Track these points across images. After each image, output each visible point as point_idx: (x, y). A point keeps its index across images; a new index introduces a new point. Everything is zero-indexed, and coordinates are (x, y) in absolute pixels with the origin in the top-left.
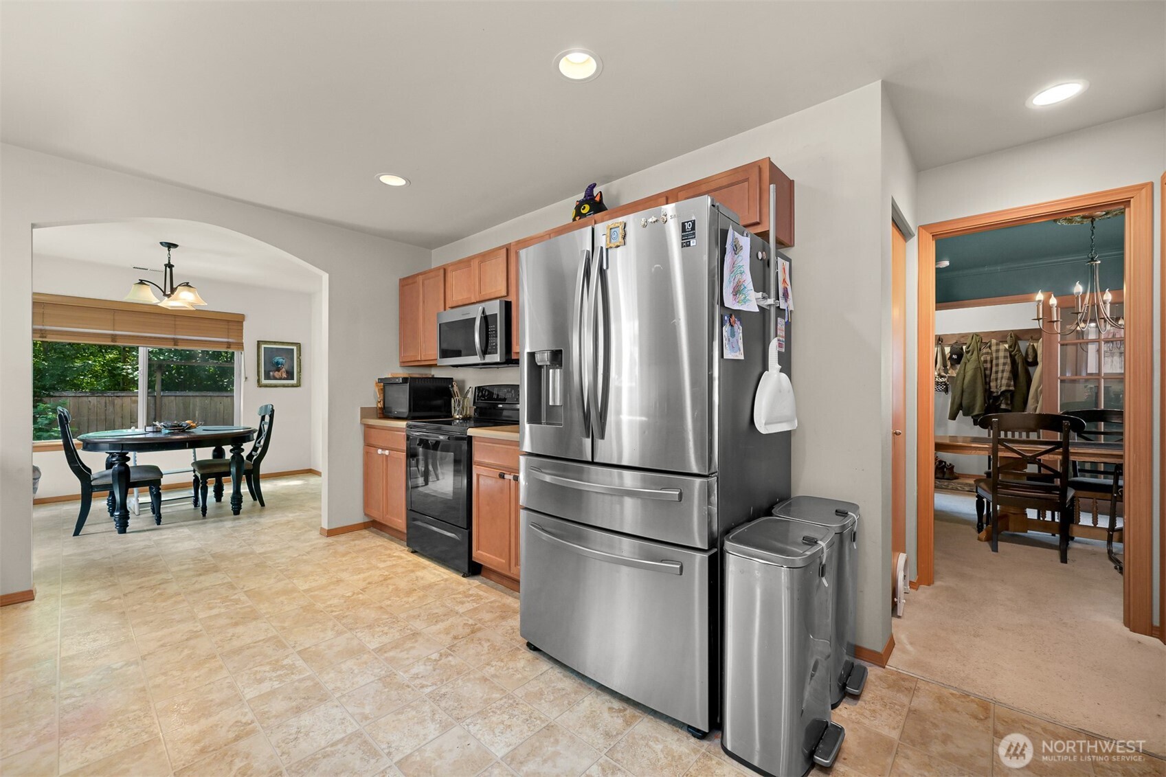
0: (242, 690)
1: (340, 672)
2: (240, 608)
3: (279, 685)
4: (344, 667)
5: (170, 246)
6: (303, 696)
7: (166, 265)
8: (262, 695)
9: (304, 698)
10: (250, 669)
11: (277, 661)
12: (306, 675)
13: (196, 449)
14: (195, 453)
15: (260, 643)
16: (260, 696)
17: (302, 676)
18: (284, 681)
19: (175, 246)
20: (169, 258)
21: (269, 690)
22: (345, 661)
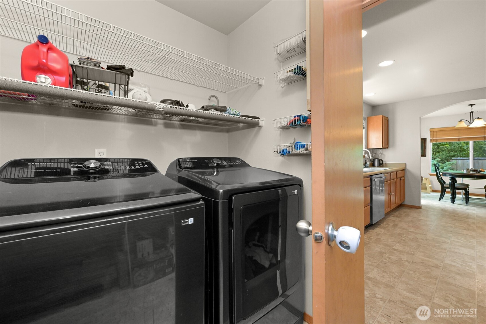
5: (472, 105)
19: (474, 104)
20: (472, 109)
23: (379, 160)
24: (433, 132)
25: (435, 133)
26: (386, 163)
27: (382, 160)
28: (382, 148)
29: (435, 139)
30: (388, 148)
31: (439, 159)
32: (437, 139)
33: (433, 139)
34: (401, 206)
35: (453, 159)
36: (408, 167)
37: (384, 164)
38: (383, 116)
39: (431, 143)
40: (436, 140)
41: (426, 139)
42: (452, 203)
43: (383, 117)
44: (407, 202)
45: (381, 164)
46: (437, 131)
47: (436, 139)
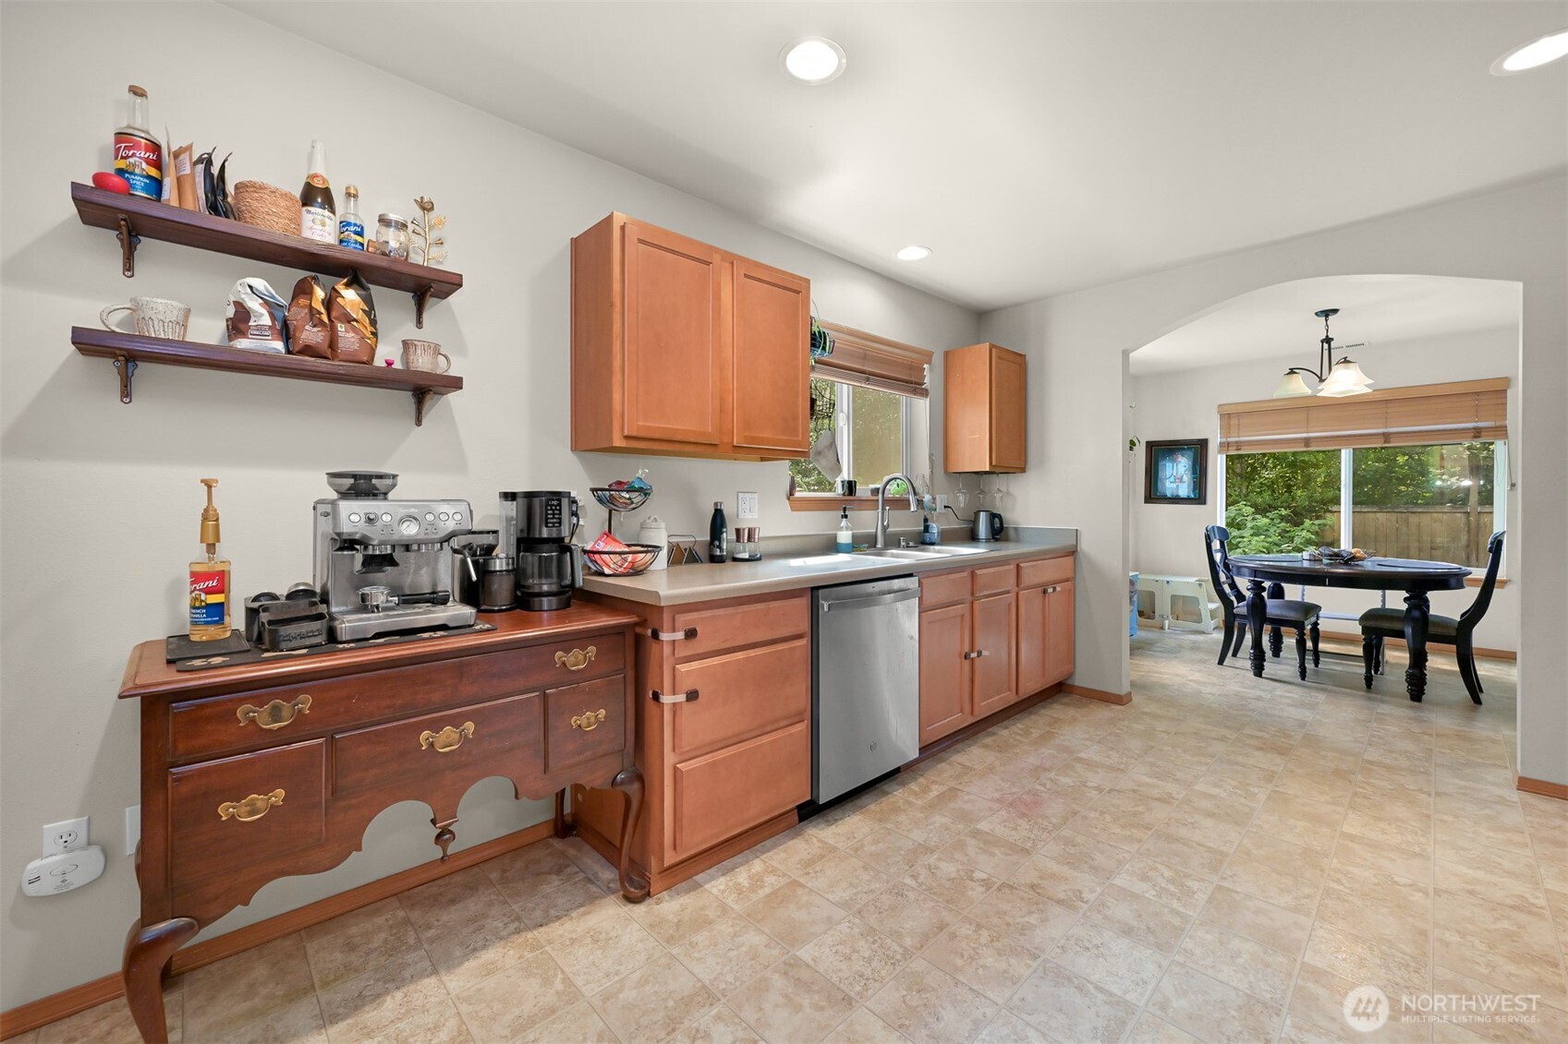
0: (1123, 871)
1: (1222, 944)
2: (1241, 804)
3: (1151, 897)
4: (1236, 944)
5: (1326, 314)
6: (1152, 925)
7: (1322, 342)
8: (1128, 891)
9: (1149, 928)
10: (1155, 862)
11: (1186, 876)
12: (1187, 912)
13: (1387, 591)
14: (1384, 596)
15: (1201, 848)
16: (1125, 890)
17: (1181, 909)
18: (1160, 898)
19: (1335, 311)
20: (1327, 331)
21: (1137, 892)
22: (1247, 940)
23: (994, 517)
24: (1229, 416)
25: (1234, 421)
26: (1016, 529)
27: (999, 517)
28: (988, 469)
29: (1232, 442)
30: (1023, 470)
31: (1284, 512)
32: (1240, 442)
33: (1228, 443)
34: (1059, 690)
35: (1331, 512)
36: (1085, 545)
37: (1012, 533)
38: (992, 347)
39: (1224, 456)
40: (1238, 445)
41: (1207, 440)
42: (1255, 675)
43: (994, 350)
44: (1080, 680)
45: (999, 531)
46: (1239, 415)
47: (1237, 442)
